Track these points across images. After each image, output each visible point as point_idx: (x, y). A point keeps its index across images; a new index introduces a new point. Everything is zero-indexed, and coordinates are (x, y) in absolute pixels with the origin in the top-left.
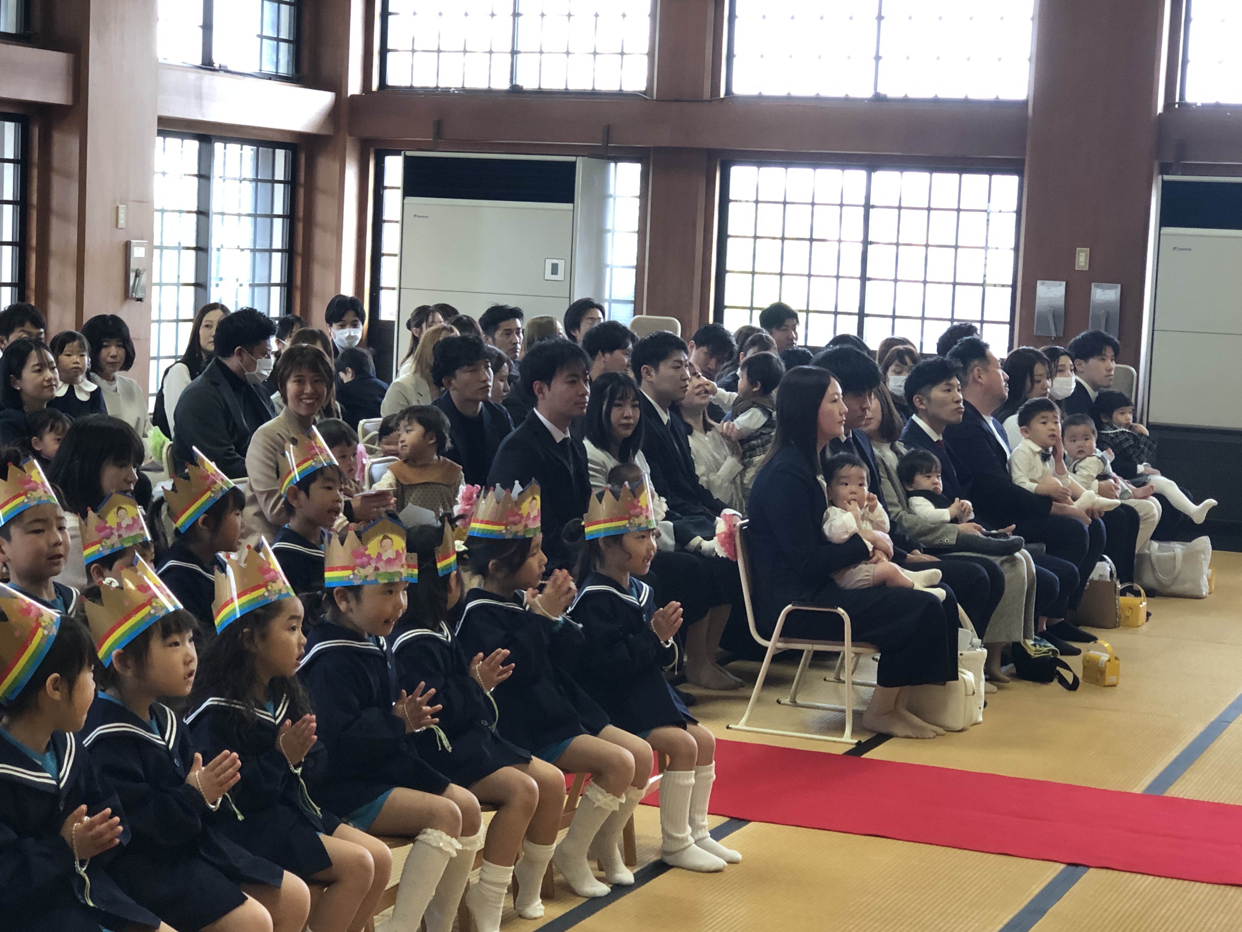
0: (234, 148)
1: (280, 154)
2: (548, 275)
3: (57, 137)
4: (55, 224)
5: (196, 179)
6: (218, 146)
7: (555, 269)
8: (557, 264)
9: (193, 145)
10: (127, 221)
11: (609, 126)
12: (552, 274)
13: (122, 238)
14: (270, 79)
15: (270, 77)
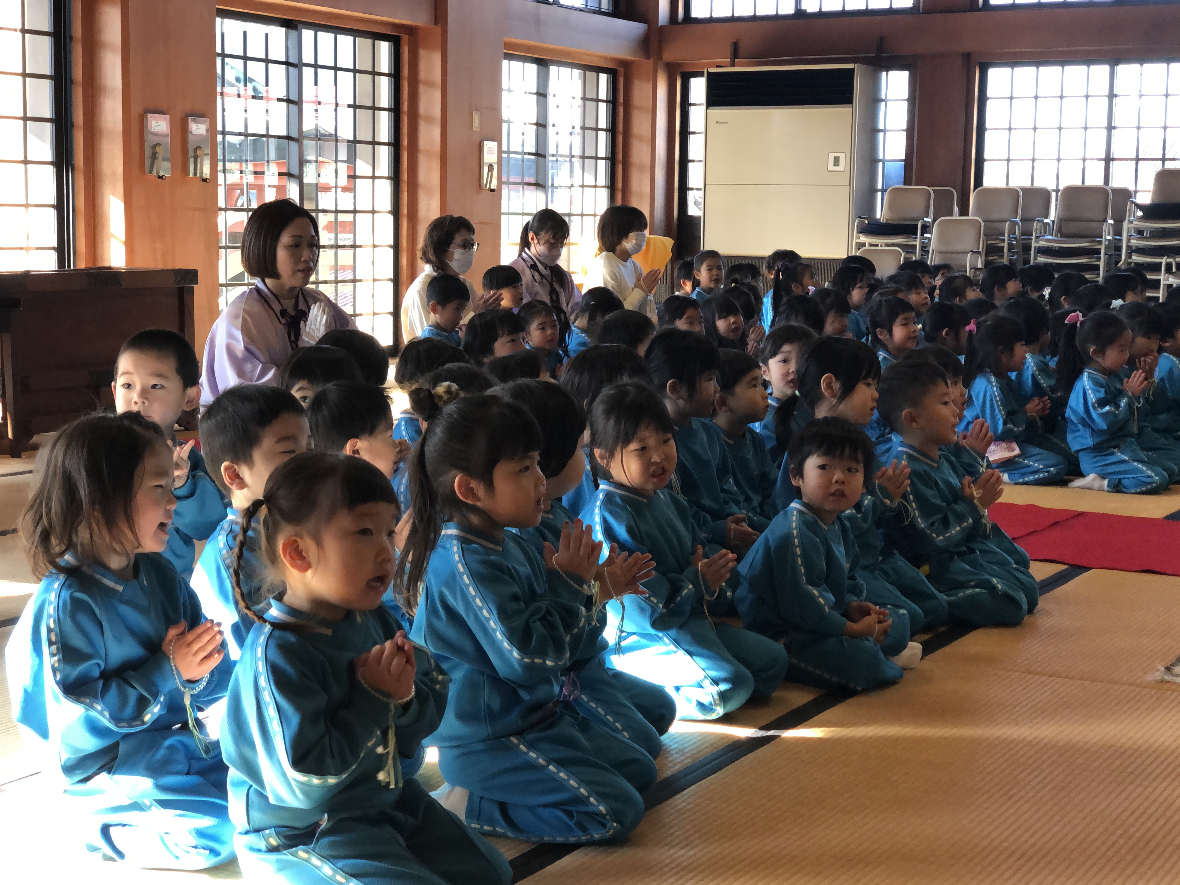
0: (565, 71)
1: (603, 78)
2: (831, 167)
3: (422, 53)
4: (422, 126)
5: (535, 97)
6: (553, 69)
7: (836, 161)
8: (839, 157)
9: (532, 68)
10: (480, 124)
11: (882, 39)
12: (834, 165)
13: (477, 139)
14: (594, 13)
15: (594, 12)
